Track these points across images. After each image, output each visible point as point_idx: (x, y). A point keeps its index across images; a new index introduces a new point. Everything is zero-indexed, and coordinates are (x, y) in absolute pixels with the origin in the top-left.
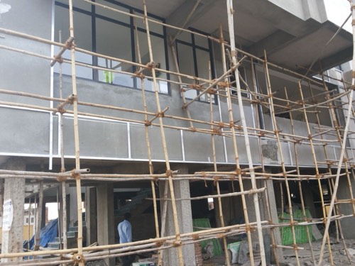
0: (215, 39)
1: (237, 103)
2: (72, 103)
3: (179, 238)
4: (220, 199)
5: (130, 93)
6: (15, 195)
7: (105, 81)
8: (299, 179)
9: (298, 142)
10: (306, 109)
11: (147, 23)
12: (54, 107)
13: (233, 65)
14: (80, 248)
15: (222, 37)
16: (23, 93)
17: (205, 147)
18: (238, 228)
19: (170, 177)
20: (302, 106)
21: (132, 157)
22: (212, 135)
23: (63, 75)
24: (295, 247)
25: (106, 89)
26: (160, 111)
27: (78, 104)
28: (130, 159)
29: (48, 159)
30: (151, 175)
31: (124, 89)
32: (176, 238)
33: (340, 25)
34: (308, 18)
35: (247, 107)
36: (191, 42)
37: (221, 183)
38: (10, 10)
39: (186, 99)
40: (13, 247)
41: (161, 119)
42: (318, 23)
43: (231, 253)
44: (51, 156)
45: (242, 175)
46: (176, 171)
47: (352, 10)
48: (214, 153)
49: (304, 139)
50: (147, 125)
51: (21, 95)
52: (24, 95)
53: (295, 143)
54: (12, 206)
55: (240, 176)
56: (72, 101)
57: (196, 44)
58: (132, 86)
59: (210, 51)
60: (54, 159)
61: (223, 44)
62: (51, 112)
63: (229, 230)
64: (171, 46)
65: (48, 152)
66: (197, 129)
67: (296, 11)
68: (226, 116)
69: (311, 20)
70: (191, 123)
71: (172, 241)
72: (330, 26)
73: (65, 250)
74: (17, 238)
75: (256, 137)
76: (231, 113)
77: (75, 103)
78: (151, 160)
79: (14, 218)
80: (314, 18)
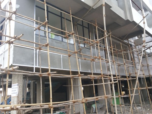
0: (94, 25)
1: (98, 49)
2: (47, 46)
3: (83, 100)
4: (94, 86)
5: (61, 43)
6: (19, 82)
7: (51, 38)
8: (120, 80)
9: (120, 65)
10: (123, 53)
11: (71, 17)
12: (35, 47)
13: (105, 35)
14: (51, 103)
15: (96, 24)
16: (31, 41)
17: (88, 66)
18: (101, 97)
19: (80, 77)
20: (122, 52)
21: (63, 69)
22: (91, 61)
23: (40, 35)
24: (120, 105)
25: (52, 41)
26: (76, 51)
27: (49, 47)
28: (62, 69)
29: (33, 68)
30: (71, 75)
31: (59, 41)
32: (82, 100)
33: (138, 23)
34: (127, 19)
35: (101, 51)
36: (82, 24)
37: (95, 80)
38: (19, 7)
39: (81, 47)
40: (19, 103)
41: (76, 54)
42: (130, 21)
43: (93, 108)
44: (34, 67)
45: (104, 77)
46: (83, 74)
47: (143, 18)
48: (92, 68)
49: (122, 64)
50: (69, 56)
51: (30, 42)
52: (31, 42)
53: (119, 66)
54: (18, 86)
55: (103, 77)
56: (47, 45)
57: (84, 25)
58: (61, 40)
59: (88, 28)
60: (35, 68)
61: (97, 27)
62: (35, 49)
63: (97, 98)
64: (75, 26)
65: (33, 65)
66: (87, 59)
67: (123, 16)
68: (94, 54)
69: (128, 20)
70: (82, 55)
71: (81, 101)
72: (134, 23)
73: (42, 104)
74: (20, 99)
75: (105, 63)
76: (99, 53)
77: (48, 46)
78: (71, 70)
79: (19, 91)
80: (129, 19)
